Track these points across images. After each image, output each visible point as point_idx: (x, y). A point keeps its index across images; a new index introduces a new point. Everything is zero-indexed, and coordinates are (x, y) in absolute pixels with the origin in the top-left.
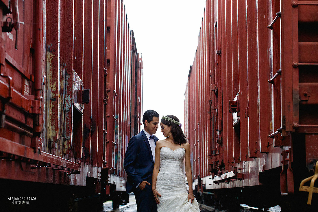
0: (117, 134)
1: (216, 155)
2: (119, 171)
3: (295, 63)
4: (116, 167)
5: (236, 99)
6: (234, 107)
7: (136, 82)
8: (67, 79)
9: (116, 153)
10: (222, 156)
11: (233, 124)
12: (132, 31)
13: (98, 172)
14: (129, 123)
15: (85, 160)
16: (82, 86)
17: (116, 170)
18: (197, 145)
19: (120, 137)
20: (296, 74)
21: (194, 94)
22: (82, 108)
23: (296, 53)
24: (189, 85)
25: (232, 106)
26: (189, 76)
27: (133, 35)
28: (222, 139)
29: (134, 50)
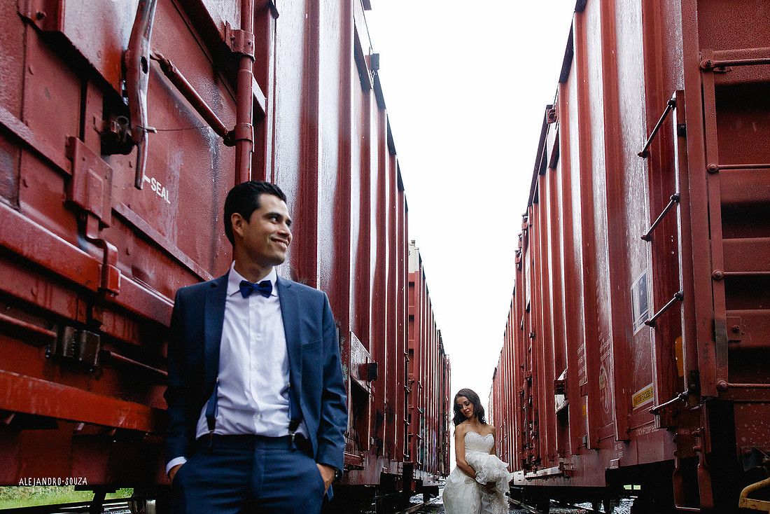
0: (422, 428)
1: (530, 449)
2: (426, 466)
3: (719, 272)
4: (422, 461)
5: (561, 378)
6: (560, 388)
7: (444, 382)
8: (342, 342)
9: (422, 448)
10: (537, 449)
11: (556, 410)
12: (439, 331)
13: (398, 468)
14: (436, 420)
15: (377, 452)
16: (368, 359)
17: (422, 466)
18: (503, 441)
19: (426, 431)
20: (720, 291)
21: (499, 394)
22: (369, 387)
23: (718, 255)
24: (494, 386)
25: (558, 386)
26: (494, 378)
27: (440, 335)
28: (538, 430)
29: (442, 351)
